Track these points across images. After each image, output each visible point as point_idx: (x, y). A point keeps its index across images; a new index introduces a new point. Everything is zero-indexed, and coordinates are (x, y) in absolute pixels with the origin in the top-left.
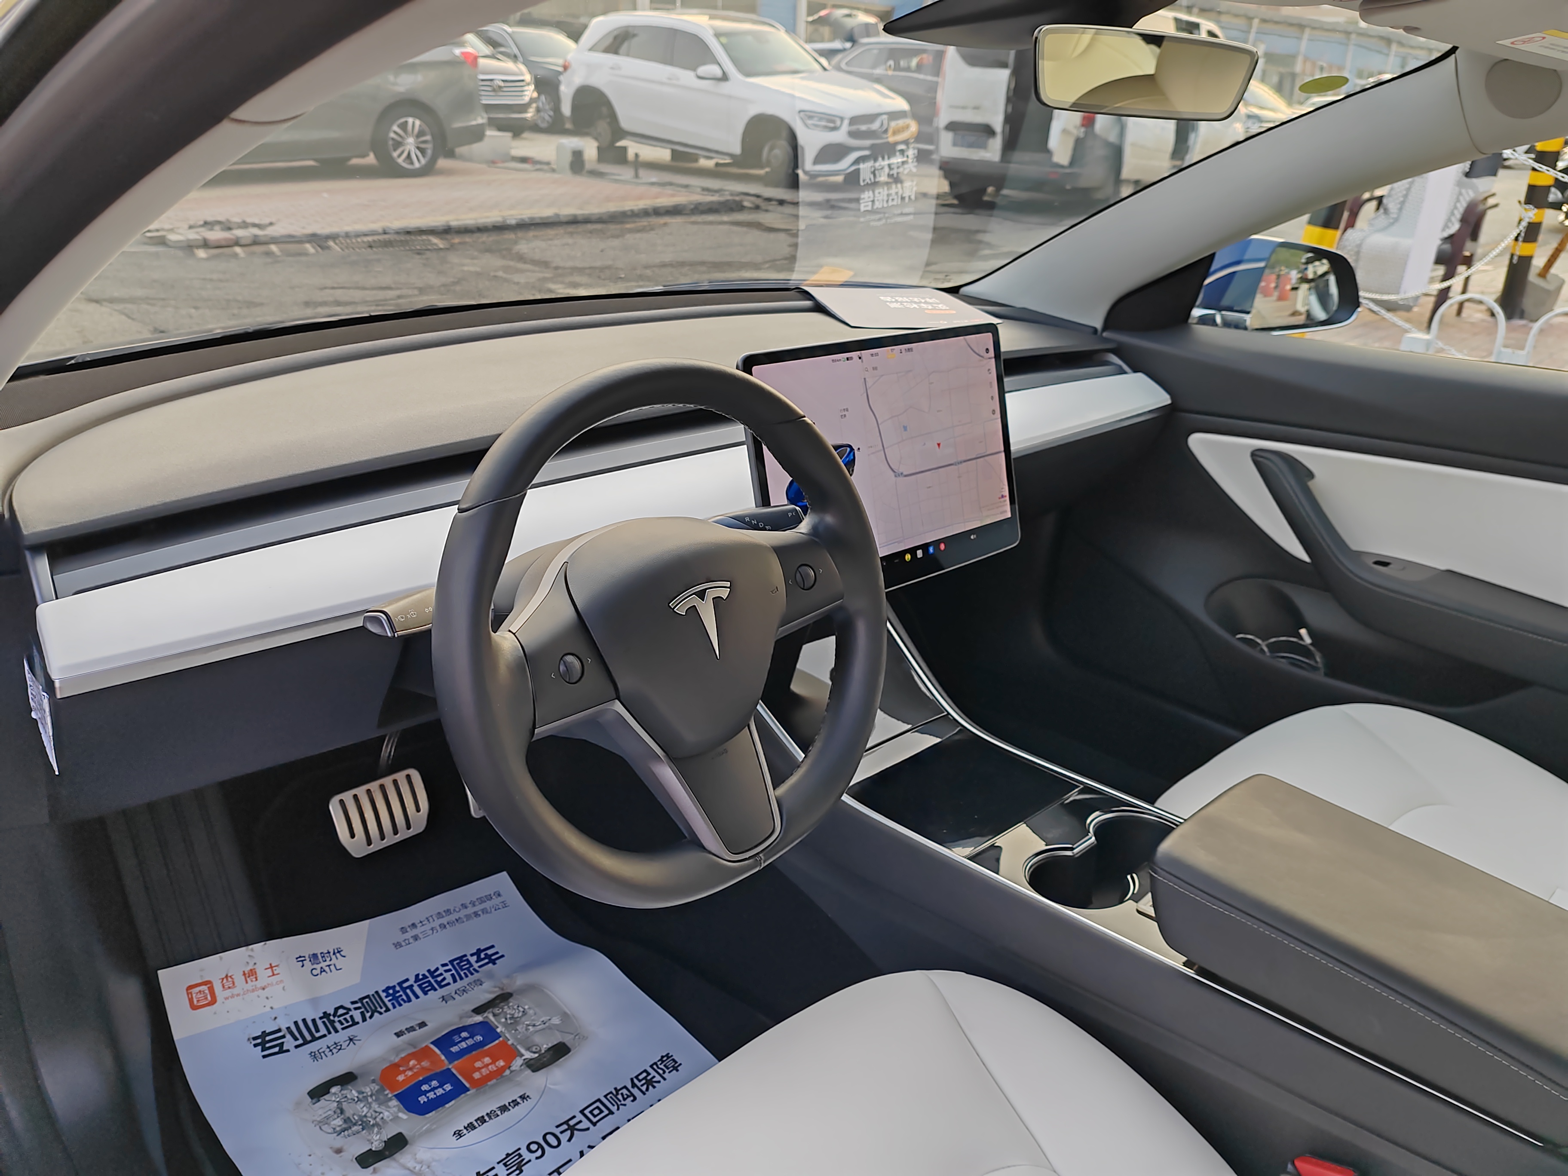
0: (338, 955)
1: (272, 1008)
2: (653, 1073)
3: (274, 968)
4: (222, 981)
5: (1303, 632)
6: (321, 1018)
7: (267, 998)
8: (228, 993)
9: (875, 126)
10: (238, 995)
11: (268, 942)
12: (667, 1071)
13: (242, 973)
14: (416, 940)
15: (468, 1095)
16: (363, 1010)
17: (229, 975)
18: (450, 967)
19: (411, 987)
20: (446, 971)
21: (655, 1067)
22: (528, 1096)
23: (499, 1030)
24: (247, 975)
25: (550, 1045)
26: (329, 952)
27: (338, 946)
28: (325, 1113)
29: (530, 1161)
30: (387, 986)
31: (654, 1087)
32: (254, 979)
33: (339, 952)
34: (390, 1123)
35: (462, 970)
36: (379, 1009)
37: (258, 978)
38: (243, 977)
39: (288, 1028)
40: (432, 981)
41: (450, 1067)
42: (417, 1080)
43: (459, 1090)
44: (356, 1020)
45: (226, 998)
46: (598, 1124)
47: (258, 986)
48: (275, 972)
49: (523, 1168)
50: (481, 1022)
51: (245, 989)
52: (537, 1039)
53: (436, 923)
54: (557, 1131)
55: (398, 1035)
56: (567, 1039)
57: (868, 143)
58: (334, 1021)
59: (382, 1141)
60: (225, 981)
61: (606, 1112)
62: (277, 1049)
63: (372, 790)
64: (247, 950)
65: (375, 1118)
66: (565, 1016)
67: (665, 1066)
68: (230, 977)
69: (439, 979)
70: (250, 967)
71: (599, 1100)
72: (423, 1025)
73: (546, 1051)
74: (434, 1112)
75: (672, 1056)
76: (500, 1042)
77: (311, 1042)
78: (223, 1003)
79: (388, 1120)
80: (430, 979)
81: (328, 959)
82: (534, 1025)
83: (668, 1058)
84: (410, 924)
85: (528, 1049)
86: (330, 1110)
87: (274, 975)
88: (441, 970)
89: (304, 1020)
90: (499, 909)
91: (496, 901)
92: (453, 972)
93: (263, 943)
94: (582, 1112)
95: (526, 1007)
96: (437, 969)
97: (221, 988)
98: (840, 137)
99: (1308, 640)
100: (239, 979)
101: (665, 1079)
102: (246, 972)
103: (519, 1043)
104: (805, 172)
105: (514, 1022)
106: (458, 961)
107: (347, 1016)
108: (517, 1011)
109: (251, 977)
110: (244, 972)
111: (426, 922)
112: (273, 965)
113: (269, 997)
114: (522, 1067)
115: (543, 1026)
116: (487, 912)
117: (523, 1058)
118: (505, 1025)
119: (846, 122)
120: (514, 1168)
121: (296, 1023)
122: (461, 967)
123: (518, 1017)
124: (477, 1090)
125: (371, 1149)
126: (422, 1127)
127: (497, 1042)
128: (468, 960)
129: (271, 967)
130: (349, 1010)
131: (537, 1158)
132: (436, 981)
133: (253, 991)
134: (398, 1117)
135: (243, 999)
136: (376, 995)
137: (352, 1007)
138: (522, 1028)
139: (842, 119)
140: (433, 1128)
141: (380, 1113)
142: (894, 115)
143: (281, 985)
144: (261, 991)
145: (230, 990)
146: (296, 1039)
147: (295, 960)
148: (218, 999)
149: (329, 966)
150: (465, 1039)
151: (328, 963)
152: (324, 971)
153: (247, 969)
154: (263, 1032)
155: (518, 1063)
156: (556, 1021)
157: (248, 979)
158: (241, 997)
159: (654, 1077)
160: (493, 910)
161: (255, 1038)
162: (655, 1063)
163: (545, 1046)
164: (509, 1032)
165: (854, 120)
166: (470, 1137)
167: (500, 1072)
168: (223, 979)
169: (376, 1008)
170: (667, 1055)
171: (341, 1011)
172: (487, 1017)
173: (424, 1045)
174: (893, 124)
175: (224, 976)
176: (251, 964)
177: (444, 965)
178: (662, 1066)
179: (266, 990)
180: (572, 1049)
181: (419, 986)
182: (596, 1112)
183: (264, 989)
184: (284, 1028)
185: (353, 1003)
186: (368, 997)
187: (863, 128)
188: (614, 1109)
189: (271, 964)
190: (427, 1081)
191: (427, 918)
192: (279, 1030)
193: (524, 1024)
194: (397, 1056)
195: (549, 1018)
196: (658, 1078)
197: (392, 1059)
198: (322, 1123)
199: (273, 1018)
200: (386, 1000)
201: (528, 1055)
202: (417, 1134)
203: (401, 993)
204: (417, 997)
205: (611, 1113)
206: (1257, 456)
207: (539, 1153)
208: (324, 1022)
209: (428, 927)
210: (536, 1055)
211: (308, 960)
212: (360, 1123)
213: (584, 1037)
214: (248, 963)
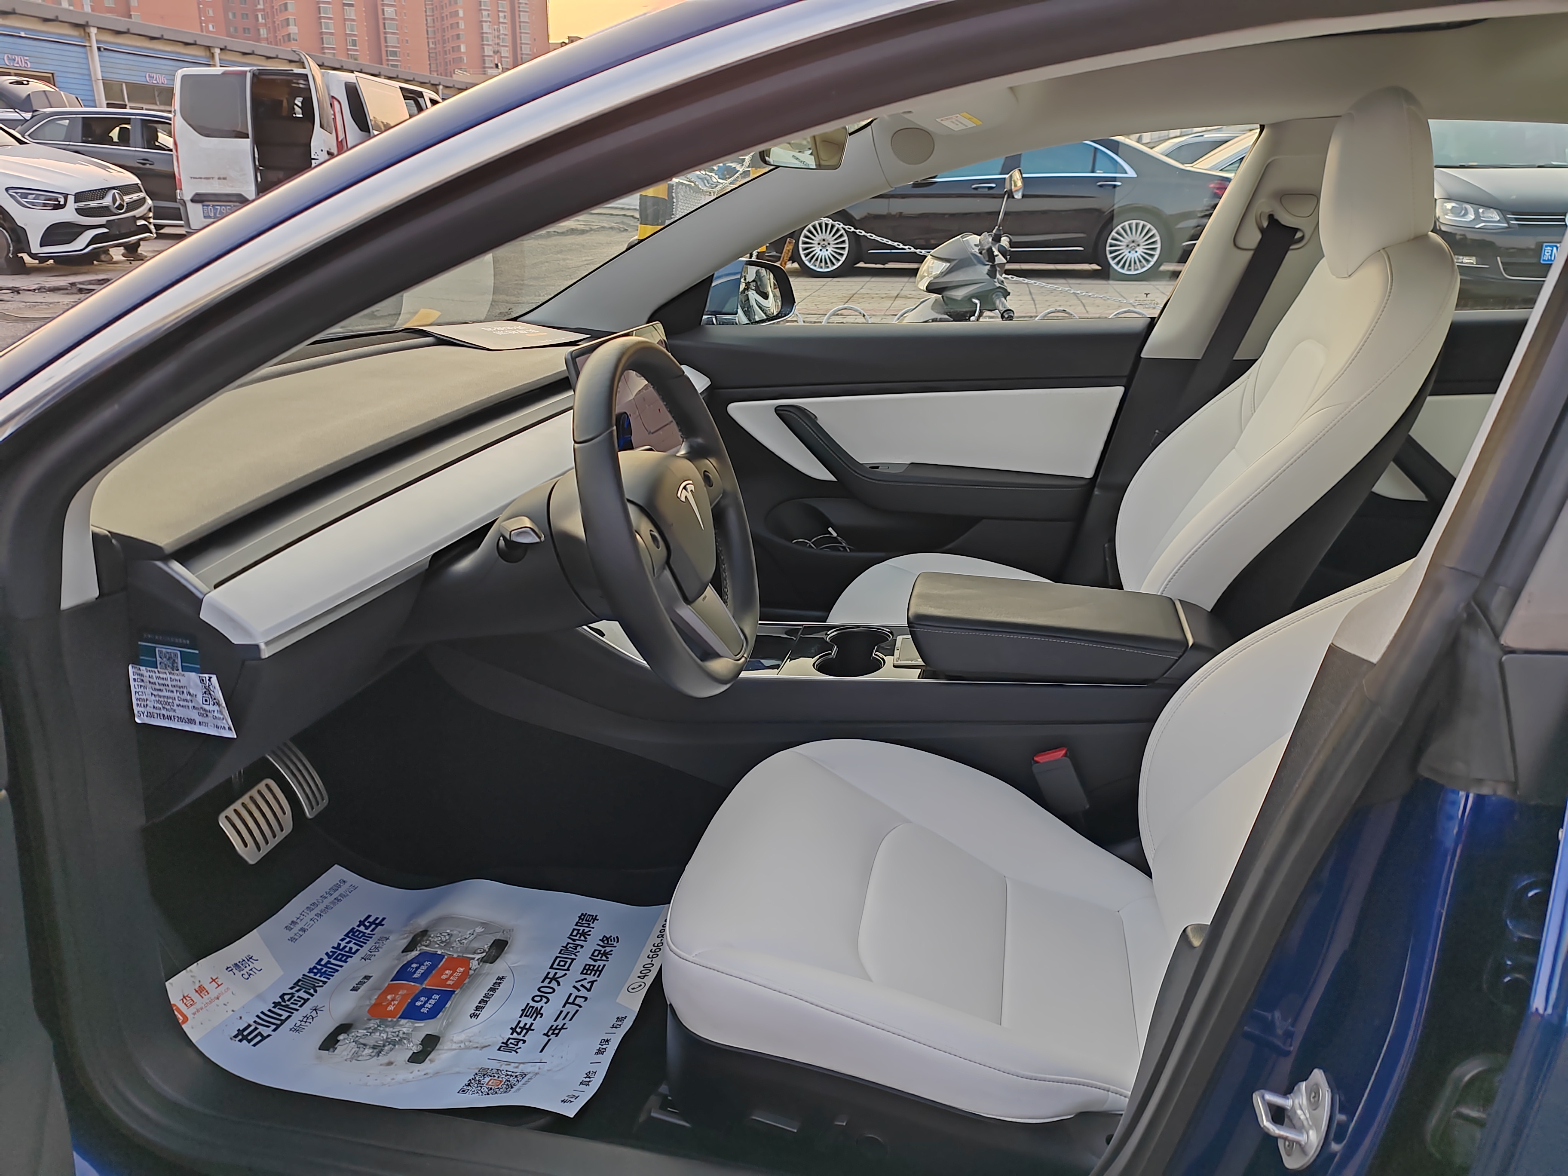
0: (251, 960)
1: (233, 1011)
2: (581, 929)
3: (216, 981)
4: (183, 1001)
5: (830, 529)
6: (274, 1007)
7: (225, 1005)
8: (193, 1009)
9: (107, 201)
10: (202, 1009)
11: (198, 962)
12: (591, 923)
13: (194, 991)
14: (305, 931)
15: (457, 994)
16: (304, 990)
17: (185, 995)
18: (348, 939)
19: (329, 962)
20: (349, 942)
21: (579, 924)
22: (503, 977)
23: (439, 952)
24: (199, 992)
25: (490, 944)
26: (244, 960)
27: (247, 954)
28: (350, 1052)
29: (542, 1007)
30: (309, 968)
31: (589, 935)
32: (206, 993)
33: (251, 958)
34: (413, 1033)
35: (360, 938)
36: (317, 985)
37: (209, 991)
38: (197, 994)
39: (255, 1022)
40: (342, 953)
41: (424, 986)
42: (407, 1003)
43: (446, 996)
44: (306, 998)
45: (194, 1014)
46: (570, 969)
47: (213, 997)
48: (219, 983)
49: (541, 1012)
50: (419, 954)
51: (205, 1003)
52: (475, 945)
53: (312, 914)
54: (546, 984)
55: (355, 989)
56: (499, 936)
57: (103, 220)
58: (288, 1005)
59: (417, 1045)
60: (185, 1001)
61: (570, 961)
62: (259, 1038)
63: (246, 803)
64: (187, 972)
65: (398, 1036)
66: (483, 925)
67: (586, 921)
68: (187, 996)
69: (347, 949)
70: (198, 985)
71: (557, 957)
72: (367, 978)
73: (489, 949)
74: (441, 1014)
75: (586, 914)
76: (446, 959)
77: (281, 1024)
78: (194, 1018)
79: (410, 1032)
80: (339, 952)
81: (247, 965)
82: (466, 939)
83: (585, 916)
84: (290, 922)
85: (474, 953)
86: (353, 1048)
87: (219, 986)
88: (343, 944)
89: (262, 1013)
90: (352, 891)
91: (344, 887)
92: (354, 941)
93: (195, 964)
94: (551, 968)
95: (448, 931)
96: (339, 945)
97: (186, 1008)
98: (68, 214)
99: (835, 534)
100: (195, 997)
101: (593, 928)
102: (197, 990)
103: (463, 953)
104: (33, 256)
105: (447, 944)
106: (351, 934)
107: (295, 998)
108: (442, 937)
109: (203, 992)
110: (195, 989)
111: (302, 917)
112: (214, 978)
113: (226, 1003)
114: (481, 964)
115: (472, 937)
116: (345, 896)
117: (476, 959)
118: (441, 948)
119: (71, 199)
120: (535, 1015)
121: (258, 1016)
122: (357, 936)
123: (446, 940)
124: (461, 989)
125: (414, 1053)
126: (442, 1023)
127: (444, 960)
128: (358, 930)
129: (214, 980)
130: (292, 994)
131: (546, 1003)
132: (345, 952)
133: (211, 1002)
134: (416, 1027)
135: (207, 1010)
136: (305, 977)
137: (293, 991)
138: (457, 944)
139: (66, 196)
140: (450, 1021)
141: (399, 1032)
142: (126, 189)
143: (230, 992)
144: (217, 1001)
145: (192, 1007)
146: (269, 1027)
147: (227, 971)
148: (188, 1016)
149: (251, 970)
150: (417, 968)
151: (250, 968)
152: (251, 974)
153: (197, 987)
154: (238, 1030)
155: (474, 964)
156: (479, 930)
157: (201, 994)
158: (205, 1009)
159: (584, 930)
160: (348, 893)
161: (236, 1036)
162: (578, 922)
163: (486, 946)
164: (449, 950)
165: (79, 197)
166: (484, 1014)
167: (465, 974)
168: (182, 999)
169: (314, 985)
170: (582, 914)
171: (286, 997)
172: (420, 950)
173: (386, 985)
174: (127, 199)
175: (182, 997)
176: (197, 982)
177: (342, 940)
178: (584, 922)
179: (220, 998)
180: (508, 940)
181: (335, 959)
182: (562, 963)
183: (218, 998)
184: (251, 1023)
185: (291, 988)
186: (299, 981)
187: (94, 204)
188: (573, 956)
189: (212, 978)
190: (416, 998)
191: (301, 914)
192: (249, 1026)
193: (455, 941)
194: (370, 999)
195: (472, 930)
196: (587, 929)
197: (368, 1003)
198: (355, 1057)
199: (239, 1018)
200: (317, 977)
201: (478, 956)
202: (442, 1029)
203: (325, 969)
204: (341, 966)
205: (573, 960)
206: (779, 410)
207: (544, 1000)
208: (279, 1009)
209: (307, 919)
210: (484, 954)
211: (234, 969)
212: (387, 1044)
213: (510, 930)
214: (194, 982)
